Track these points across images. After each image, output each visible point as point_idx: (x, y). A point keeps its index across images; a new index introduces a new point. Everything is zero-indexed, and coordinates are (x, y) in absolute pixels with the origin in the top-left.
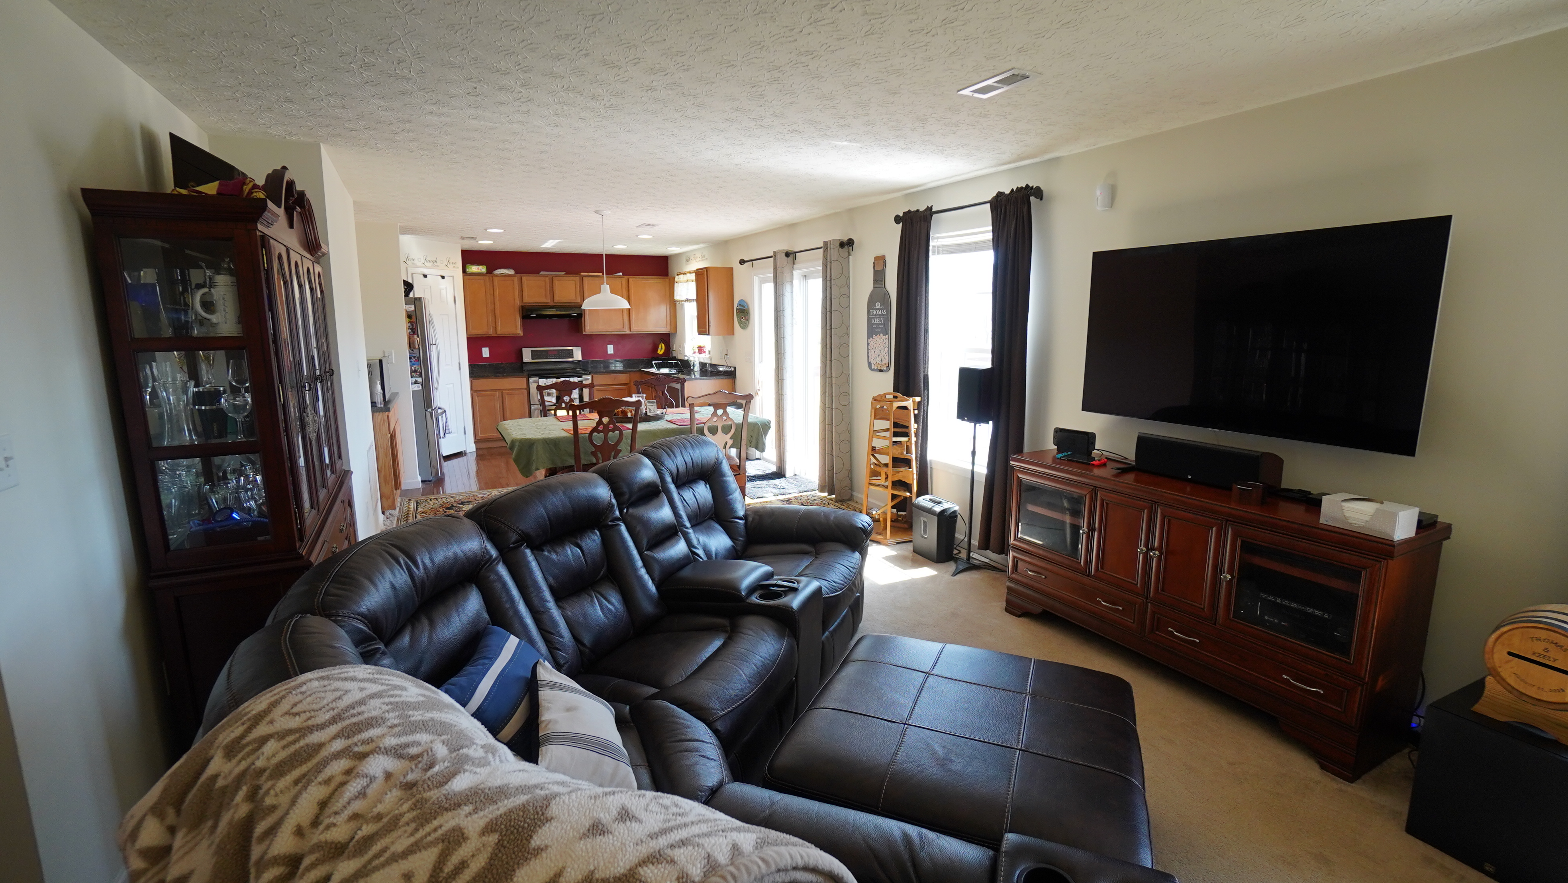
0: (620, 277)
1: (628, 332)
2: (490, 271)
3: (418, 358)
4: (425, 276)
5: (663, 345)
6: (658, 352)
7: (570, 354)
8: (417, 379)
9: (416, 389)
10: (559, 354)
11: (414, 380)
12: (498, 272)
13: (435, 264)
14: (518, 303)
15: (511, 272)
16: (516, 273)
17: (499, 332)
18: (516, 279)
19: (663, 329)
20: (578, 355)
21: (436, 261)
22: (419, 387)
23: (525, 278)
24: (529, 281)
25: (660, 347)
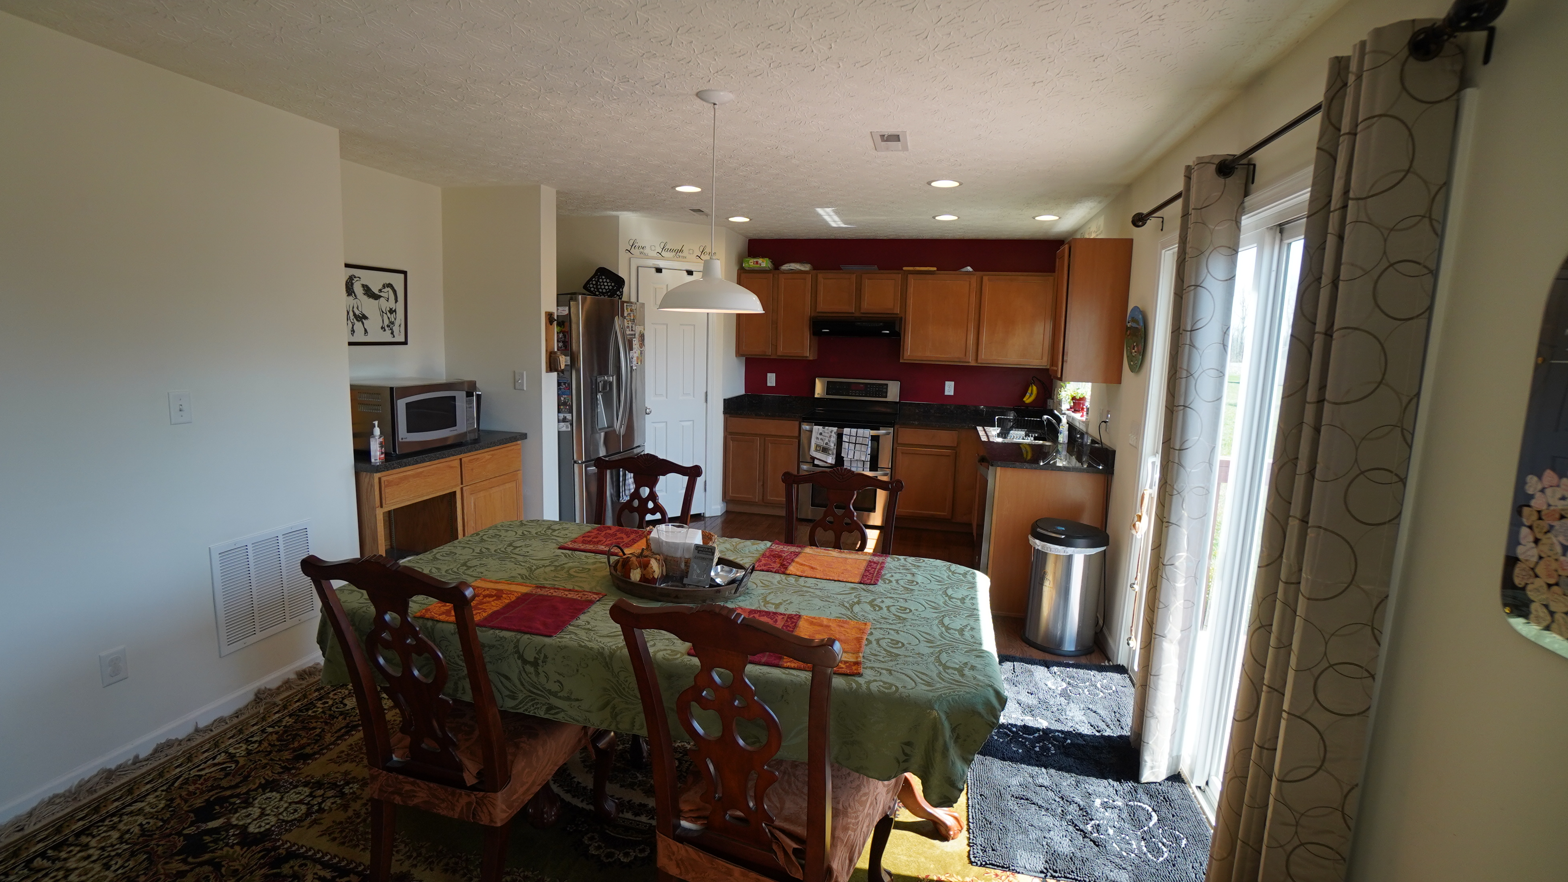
0: (968, 272)
1: (973, 363)
2: (777, 266)
3: (569, 384)
4: (659, 270)
5: (1035, 388)
6: (1024, 399)
7: (882, 391)
8: (565, 415)
9: (564, 429)
10: (868, 390)
11: (562, 416)
12: (785, 267)
13: (680, 254)
14: (808, 311)
15: (806, 267)
16: (815, 268)
17: (779, 353)
18: (809, 277)
19: (1037, 359)
20: (894, 391)
21: (681, 251)
22: (567, 427)
23: (821, 276)
24: (828, 281)
25: (1029, 391)
